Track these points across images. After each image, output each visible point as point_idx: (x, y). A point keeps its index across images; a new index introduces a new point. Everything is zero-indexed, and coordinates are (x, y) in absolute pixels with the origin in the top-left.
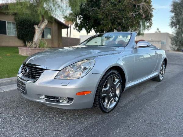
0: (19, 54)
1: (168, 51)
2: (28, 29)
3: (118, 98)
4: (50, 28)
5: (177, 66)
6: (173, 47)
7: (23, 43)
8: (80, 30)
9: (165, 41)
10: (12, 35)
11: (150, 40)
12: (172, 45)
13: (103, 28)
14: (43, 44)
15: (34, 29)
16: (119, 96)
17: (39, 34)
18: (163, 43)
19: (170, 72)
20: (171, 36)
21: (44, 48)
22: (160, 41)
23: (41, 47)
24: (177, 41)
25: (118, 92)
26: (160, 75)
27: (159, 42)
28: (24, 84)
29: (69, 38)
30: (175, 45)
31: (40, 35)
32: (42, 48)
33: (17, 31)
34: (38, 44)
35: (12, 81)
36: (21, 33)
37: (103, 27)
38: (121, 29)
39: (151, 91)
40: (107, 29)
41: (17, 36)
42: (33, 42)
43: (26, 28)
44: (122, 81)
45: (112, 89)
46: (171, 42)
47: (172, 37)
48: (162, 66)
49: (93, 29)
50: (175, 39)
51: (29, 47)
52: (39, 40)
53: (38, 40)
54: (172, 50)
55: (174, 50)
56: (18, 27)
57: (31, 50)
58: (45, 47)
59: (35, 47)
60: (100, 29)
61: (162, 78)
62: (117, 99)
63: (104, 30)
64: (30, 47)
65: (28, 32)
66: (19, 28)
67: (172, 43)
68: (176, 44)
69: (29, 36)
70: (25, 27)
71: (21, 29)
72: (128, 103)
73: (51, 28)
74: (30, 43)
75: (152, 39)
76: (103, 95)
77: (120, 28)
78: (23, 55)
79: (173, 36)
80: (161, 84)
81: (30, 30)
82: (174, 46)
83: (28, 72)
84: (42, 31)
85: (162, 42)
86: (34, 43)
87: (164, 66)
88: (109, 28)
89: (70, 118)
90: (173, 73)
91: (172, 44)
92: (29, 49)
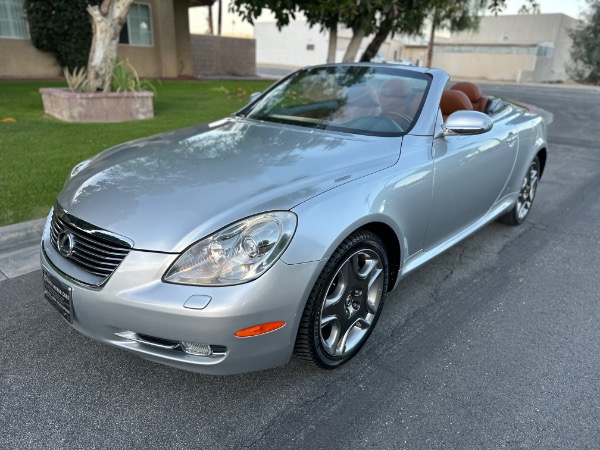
0: (47, 112)
1: (559, 82)
2: (68, 14)
3: (373, 316)
4: (147, 7)
5: (581, 149)
6: (576, 69)
7: (55, 65)
8: (253, 17)
9: (551, 45)
10: (14, 37)
11: (501, 41)
12: (576, 60)
13: (334, 9)
14: (124, 76)
15: (88, 19)
16: (376, 309)
17: (107, 41)
18: (545, 54)
19: (554, 179)
20: (574, 27)
21: (129, 90)
22: (535, 46)
23: (119, 89)
24: (591, 46)
25: (372, 299)
26: (519, 204)
27: (532, 49)
28: (67, 292)
29: (216, 37)
30: (586, 59)
31: (110, 44)
32: (122, 91)
33: (29, 21)
34: (107, 78)
35: (28, 235)
36: (43, 28)
37: (333, 5)
38: (400, 12)
39: (485, 270)
40: (350, 11)
41: (33, 38)
42: (89, 69)
43: (59, 10)
44: (386, 263)
45: (353, 294)
46: (573, 50)
47: (577, 31)
48: (529, 175)
49: (300, 10)
50: (586, 39)
51: (77, 91)
52: (109, 61)
53: (105, 60)
54: (572, 78)
55: (577, 78)
56: (32, 5)
57: (84, 102)
58: (133, 89)
59: (99, 90)
60: (326, 10)
61: (526, 211)
62: (369, 318)
63: (340, 14)
64: (80, 89)
65: (70, 23)
66: (37, 10)
67: (573, 54)
68: (589, 56)
69: (74, 40)
70: (55, 5)
71: (44, 12)
72: (407, 321)
73: (150, 6)
74: (77, 74)
75: (506, 38)
76: (323, 321)
77: (395, 7)
78: (57, 116)
79: (581, 29)
80: (520, 236)
81: (77, 17)
82: (580, 65)
83: (74, 249)
84: (119, 28)
85: (541, 48)
86: (92, 75)
87: (534, 172)
88: (358, 9)
89: (221, 389)
90: (564, 182)
91: (575, 57)
92: (78, 96)
